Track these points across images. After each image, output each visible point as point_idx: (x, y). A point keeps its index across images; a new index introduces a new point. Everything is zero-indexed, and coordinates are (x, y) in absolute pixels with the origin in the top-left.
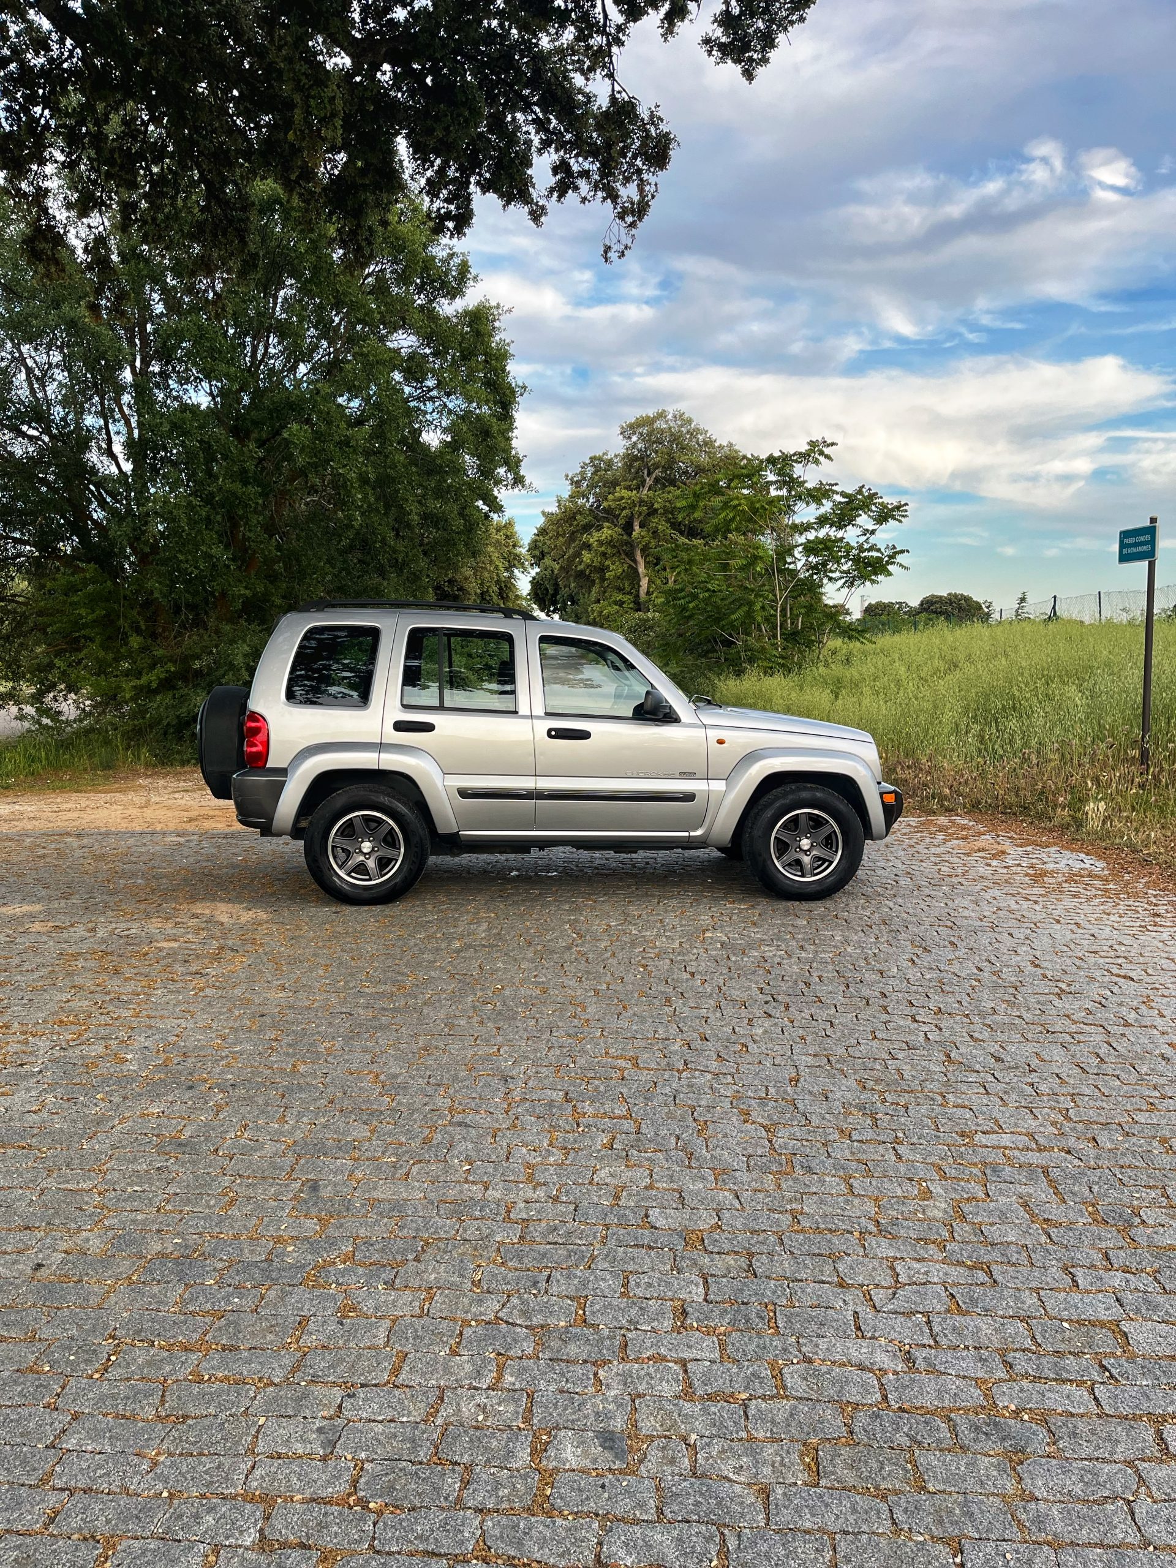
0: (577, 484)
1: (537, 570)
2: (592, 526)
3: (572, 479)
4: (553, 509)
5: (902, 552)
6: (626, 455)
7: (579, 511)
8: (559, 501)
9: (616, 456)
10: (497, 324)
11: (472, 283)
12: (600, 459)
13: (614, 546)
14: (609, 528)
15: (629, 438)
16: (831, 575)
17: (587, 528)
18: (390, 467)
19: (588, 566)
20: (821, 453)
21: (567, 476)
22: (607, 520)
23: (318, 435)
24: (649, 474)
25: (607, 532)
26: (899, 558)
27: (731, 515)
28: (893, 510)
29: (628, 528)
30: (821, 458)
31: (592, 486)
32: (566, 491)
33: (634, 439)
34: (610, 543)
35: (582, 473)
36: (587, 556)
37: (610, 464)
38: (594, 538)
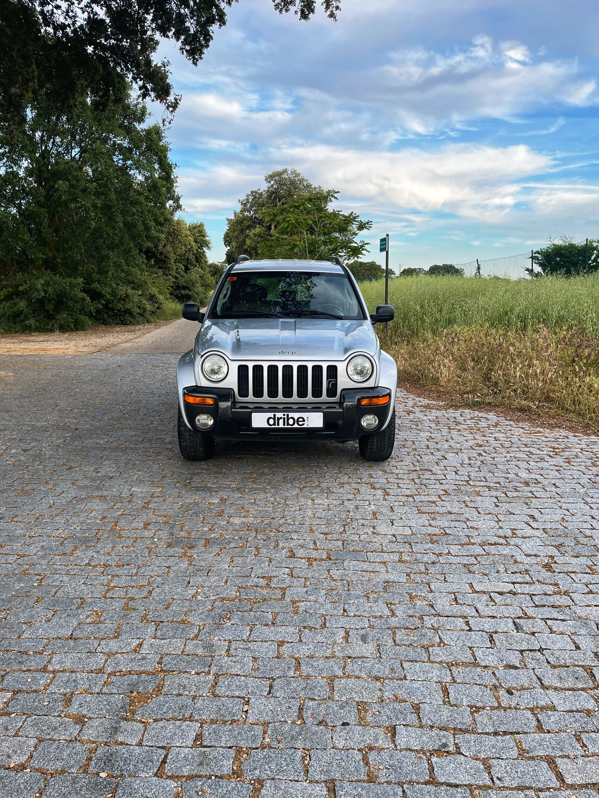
0: (245, 205)
1: (229, 248)
2: (251, 227)
3: (242, 202)
4: (232, 217)
5: (367, 244)
6: (268, 191)
7: (245, 218)
8: (235, 213)
9: (264, 191)
10: (163, 135)
11: (148, 116)
12: (256, 192)
13: (261, 237)
14: (259, 228)
15: (270, 182)
16: (340, 254)
17: (249, 227)
18: (109, 201)
19: (249, 247)
20: (333, 196)
21: (239, 201)
22: (259, 224)
23: (72, 186)
24: (279, 201)
25: (258, 230)
26: (366, 247)
27: (286, 225)
28: (365, 224)
29: (269, 228)
30: (333, 199)
31: (252, 206)
32: (239, 208)
33: (272, 183)
34: (259, 235)
35: (247, 199)
36: (248, 242)
37: (261, 194)
38: (252, 233)
